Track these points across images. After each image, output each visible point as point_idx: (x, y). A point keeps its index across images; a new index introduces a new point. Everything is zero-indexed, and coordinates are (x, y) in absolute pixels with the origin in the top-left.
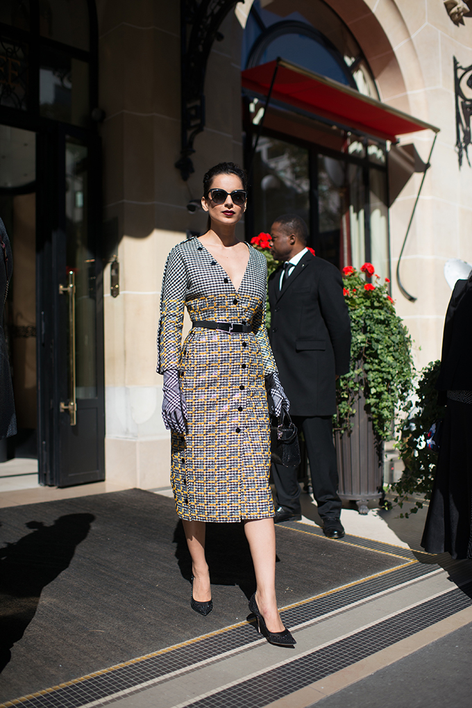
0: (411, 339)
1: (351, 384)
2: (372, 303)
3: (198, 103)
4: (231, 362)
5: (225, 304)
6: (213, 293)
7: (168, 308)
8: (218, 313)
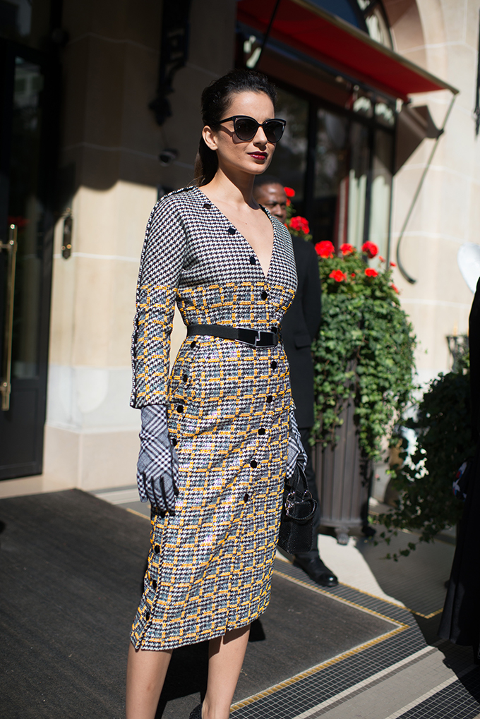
0: (417, 340)
1: (340, 389)
2: (373, 291)
3: (181, 32)
4: (254, 393)
5: (249, 299)
6: (233, 280)
7: (151, 298)
8: (238, 313)
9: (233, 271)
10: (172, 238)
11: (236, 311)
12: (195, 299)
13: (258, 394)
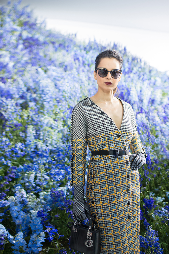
4: (120, 175)
5: (112, 139)
6: (105, 133)
7: (76, 145)
8: (109, 145)
9: (104, 129)
10: (81, 120)
11: (108, 144)
12: (92, 142)
13: (122, 176)
